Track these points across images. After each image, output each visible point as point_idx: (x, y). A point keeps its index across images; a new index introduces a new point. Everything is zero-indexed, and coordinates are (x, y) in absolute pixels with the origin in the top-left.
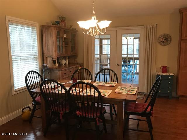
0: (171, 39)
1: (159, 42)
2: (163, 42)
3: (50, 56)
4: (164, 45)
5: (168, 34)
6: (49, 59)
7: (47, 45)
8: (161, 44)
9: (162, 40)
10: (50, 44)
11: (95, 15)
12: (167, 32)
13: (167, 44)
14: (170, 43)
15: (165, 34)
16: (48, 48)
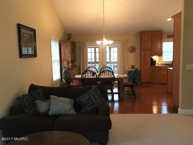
0: (135, 49)
1: (129, 51)
2: (131, 51)
3: (67, 61)
4: (132, 53)
5: (134, 45)
6: (65, 62)
7: (65, 53)
8: (130, 52)
9: (130, 49)
10: (66, 53)
11: (105, 38)
12: (133, 45)
13: (134, 52)
14: (135, 51)
15: (132, 46)
16: (65, 55)
